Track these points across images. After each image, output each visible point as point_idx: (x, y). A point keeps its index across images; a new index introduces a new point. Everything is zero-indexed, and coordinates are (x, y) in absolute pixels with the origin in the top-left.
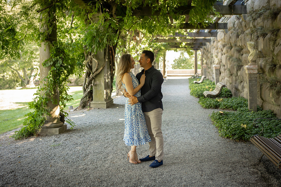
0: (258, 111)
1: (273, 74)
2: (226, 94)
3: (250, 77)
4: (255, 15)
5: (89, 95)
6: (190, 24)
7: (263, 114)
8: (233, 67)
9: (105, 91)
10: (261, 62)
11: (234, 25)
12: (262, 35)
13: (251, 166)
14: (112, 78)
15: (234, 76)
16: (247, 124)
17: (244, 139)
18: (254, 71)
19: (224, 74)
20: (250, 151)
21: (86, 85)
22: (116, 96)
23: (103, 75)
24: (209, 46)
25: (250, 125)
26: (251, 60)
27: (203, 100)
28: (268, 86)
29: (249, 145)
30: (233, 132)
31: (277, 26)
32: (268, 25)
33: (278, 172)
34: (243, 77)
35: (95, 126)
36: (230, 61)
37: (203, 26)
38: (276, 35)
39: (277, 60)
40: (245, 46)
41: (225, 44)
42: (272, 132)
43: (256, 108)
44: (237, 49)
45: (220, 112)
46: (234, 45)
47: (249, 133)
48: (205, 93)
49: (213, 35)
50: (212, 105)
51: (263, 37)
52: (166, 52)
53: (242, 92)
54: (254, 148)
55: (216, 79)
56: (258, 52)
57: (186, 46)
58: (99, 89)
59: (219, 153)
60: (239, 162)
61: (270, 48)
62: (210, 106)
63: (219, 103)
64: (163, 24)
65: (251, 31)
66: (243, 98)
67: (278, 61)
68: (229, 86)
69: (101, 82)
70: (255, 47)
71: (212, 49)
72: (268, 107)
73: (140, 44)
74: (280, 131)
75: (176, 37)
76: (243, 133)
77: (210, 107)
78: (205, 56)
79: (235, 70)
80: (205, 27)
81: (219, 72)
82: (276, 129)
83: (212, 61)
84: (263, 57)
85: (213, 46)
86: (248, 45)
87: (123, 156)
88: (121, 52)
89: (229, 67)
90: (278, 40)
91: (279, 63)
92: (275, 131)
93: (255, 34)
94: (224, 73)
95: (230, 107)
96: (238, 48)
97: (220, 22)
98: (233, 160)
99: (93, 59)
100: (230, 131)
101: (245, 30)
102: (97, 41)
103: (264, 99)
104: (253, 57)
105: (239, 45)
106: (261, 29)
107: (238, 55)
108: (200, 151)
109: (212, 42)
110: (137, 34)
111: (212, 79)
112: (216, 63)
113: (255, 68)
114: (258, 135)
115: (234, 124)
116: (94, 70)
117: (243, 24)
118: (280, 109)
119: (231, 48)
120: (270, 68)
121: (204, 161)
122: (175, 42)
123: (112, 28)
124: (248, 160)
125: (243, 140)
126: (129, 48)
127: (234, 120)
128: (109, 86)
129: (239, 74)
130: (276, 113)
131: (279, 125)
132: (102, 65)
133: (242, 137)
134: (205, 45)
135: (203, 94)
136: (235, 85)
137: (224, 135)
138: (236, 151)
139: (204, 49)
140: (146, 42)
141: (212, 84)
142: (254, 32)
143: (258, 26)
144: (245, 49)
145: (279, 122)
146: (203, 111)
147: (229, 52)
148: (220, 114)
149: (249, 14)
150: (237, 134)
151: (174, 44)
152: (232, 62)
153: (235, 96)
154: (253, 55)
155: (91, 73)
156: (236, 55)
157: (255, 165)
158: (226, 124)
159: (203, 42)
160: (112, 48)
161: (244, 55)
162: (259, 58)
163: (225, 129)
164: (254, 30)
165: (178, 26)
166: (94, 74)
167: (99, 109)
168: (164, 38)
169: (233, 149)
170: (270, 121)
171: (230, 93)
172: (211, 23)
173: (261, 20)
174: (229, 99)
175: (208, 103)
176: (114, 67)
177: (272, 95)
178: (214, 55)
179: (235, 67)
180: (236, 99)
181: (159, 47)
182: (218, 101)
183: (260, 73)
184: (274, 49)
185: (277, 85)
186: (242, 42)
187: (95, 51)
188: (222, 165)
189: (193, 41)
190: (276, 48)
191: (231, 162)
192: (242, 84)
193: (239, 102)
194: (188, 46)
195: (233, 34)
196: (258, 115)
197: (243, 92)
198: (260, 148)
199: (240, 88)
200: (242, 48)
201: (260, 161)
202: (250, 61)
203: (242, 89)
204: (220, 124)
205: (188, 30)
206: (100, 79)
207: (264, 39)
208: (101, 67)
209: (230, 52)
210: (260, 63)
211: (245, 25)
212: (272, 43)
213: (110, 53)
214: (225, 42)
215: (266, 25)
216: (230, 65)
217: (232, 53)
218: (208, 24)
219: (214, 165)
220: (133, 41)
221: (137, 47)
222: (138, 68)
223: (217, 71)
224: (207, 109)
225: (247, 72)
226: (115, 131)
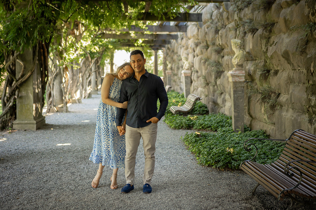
0: (246, 131)
1: (265, 82)
2: (200, 110)
3: (235, 87)
4: (241, 3)
5: (11, 111)
6: (152, 14)
7: (253, 135)
8: (209, 73)
9: (34, 105)
10: (250, 66)
11: (211, 16)
12: (250, 30)
13: (242, 201)
14: (43, 88)
15: (211, 85)
16: (234, 147)
17: (230, 167)
18: (240, 79)
19: (197, 84)
20: (239, 182)
21: (7, 97)
22: (48, 114)
23: (32, 84)
24: (175, 44)
25: (238, 149)
26: (237, 64)
27: (171, 117)
28: (259, 98)
29: (237, 174)
30: (216, 158)
31: (271, 19)
32: (259, 18)
33: (277, 207)
34: (224, 87)
35: (25, 154)
36: (206, 65)
37: (169, 17)
38: (270, 31)
39: (271, 64)
40: (227, 44)
41: (199, 41)
42: (266, 158)
43: (243, 127)
44: (216, 49)
45: (196, 132)
46: (211, 44)
47: (237, 159)
48: (173, 109)
49: (181, 29)
50: (184, 125)
51: (252, 34)
52: (115, 52)
53: (222, 107)
54: (244, 178)
55: (186, 90)
56: (245, 53)
57: (143, 44)
58: (26, 103)
59: (199, 186)
60: (226, 196)
61: (262, 48)
62: (181, 125)
63: (192, 122)
64: (115, 13)
65: (236, 25)
66: (225, 115)
67: (273, 65)
68: (205, 99)
69: (29, 93)
70: (241, 46)
71: (179, 49)
72: (258, 127)
73: (82, 41)
74: (276, 156)
75: (130, 32)
76: (229, 159)
77: (180, 127)
78: (169, 59)
79: (213, 77)
80: (173, 18)
81: (190, 81)
82: (271, 153)
83: (179, 65)
84: (252, 60)
85: (180, 44)
86: (232, 44)
87: (71, 192)
88: (55, 51)
89: (204, 74)
90: (272, 37)
91: (273, 67)
92: (270, 156)
93: (242, 29)
94: (196, 82)
95: (208, 127)
96: (218, 48)
97: (192, 11)
98: (219, 193)
99: (18, 60)
100: (212, 157)
101: (227, 23)
102: (24, 35)
103: (253, 115)
104: (239, 60)
105: (219, 44)
106: (250, 22)
107: (217, 57)
108: (174, 183)
109: (179, 39)
110: (76, 26)
111: (179, 91)
112: (186, 68)
113: (241, 75)
114: (250, 161)
115: (216, 149)
116: (18, 75)
117: (225, 15)
118: (275, 128)
119: (207, 48)
120: (261, 75)
121: (182, 196)
122: (128, 38)
123: (45, 17)
124: (237, 193)
125: (229, 169)
126: (65, 46)
127: (215, 143)
128: (40, 99)
129: (218, 83)
130: (269, 134)
131: (274, 148)
132: (30, 69)
133: (228, 164)
134: (169, 43)
135: (170, 110)
136: (213, 98)
137: (205, 162)
138: (221, 183)
139: (168, 48)
140: (89, 38)
141: (180, 96)
142: (240, 27)
143: (245, 18)
144: (227, 49)
145: (274, 145)
146: (172, 132)
147: (204, 53)
148: (197, 136)
149: (233, 2)
150: (221, 161)
151: (127, 41)
152: (209, 66)
153: (212, 112)
154: (239, 57)
155: (15, 80)
156: (214, 57)
157: (248, 199)
158: (205, 148)
159: (168, 38)
160: (45, 46)
161: (226, 58)
162: (246, 62)
163: (206, 154)
164: (240, 23)
165: (134, 17)
166: (19, 81)
167: (25, 130)
168: (112, 32)
169: (217, 179)
170: (262, 144)
171: (206, 109)
172: (180, 14)
173: (250, 11)
174: (205, 117)
175: (178, 121)
176: (46, 72)
177: (264, 110)
178: (183, 58)
179: (213, 73)
180: (215, 116)
181: (105, 44)
182: (191, 119)
183: (248, 81)
184: (267, 50)
185: (271, 97)
186: (223, 40)
187: (21, 48)
188: (206, 200)
189: (154, 37)
190: (270, 48)
191: (216, 196)
192: (223, 96)
193: (219, 121)
194: (145, 45)
195: (210, 28)
196: (246, 137)
197: (224, 107)
198: (254, 176)
199: (219, 101)
200: (223, 47)
201: (254, 194)
202: (235, 66)
203: (223, 103)
204: (197, 149)
205: (148, 22)
206: (27, 88)
207: (253, 36)
208: (28, 72)
209: (206, 53)
210: (247, 67)
211: (227, 16)
212: (264, 41)
213: (41, 52)
214: (198, 40)
215: (256, 17)
216: (205, 70)
217: (209, 55)
218: (176, 14)
219: (195, 199)
220: (71, 36)
221: (77, 44)
222: (78, 75)
223: (187, 79)
224: (176, 130)
225: (231, 80)
226: (54, 160)
